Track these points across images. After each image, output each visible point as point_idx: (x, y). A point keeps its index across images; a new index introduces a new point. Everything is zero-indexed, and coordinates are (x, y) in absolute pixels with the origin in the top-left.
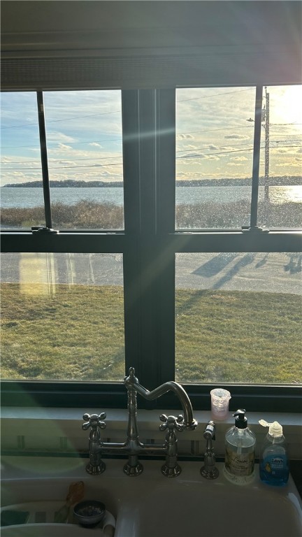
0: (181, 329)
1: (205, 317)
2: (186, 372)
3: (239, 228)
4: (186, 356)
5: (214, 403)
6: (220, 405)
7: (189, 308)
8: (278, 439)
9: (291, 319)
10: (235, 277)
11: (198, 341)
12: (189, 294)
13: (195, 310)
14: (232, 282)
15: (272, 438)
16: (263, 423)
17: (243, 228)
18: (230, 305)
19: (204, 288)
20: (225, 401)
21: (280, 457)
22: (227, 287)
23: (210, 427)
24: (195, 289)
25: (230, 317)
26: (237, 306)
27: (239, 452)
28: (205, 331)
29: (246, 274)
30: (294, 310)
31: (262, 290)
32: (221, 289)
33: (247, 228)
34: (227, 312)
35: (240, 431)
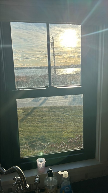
0: (28, 123)
1: (37, 117)
2: (31, 139)
3: (44, 86)
4: (30, 133)
5: (39, 166)
6: (41, 166)
7: (31, 114)
8: (67, 179)
9: (66, 114)
10: (47, 101)
11: (35, 126)
12: (31, 109)
13: (33, 115)
14: (46, 103)
15: (64, 178)
16: (60, 173)
17: (46, 86)
18: (45, 111)
19: (36, 106)
20: (43, 164)
21: (69, 186)
22: (44, 105)
23: (37, 179)
24: (32, 107)
25: (46, 116)
26: (48, 112)
27: (51, 189)
28: (37, 122)
29: (50, 100)
30: (67, 111)
31: (56, 105)
32: (42, 106)
33: (47, 86)
34: (45, 114)
35: (51, 178)
